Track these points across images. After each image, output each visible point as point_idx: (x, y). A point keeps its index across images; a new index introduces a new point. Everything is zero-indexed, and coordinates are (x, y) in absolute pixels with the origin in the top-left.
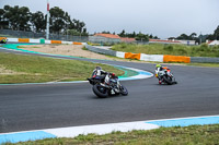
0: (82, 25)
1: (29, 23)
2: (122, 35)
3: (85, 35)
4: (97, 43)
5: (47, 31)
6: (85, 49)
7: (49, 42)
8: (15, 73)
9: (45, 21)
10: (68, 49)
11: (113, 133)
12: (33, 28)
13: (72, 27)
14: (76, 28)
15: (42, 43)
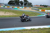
0: (31, 3)
1: (19, 3)
2: (41, 6)
3: (32, 6)
4: (35, 8)
5: (23, 5)
6: (32, 9)
7: (24, 8)
8: (16, 15)
9: (23, 3)
10: (28, 9)
11: (39, 28)
12: (20, 4)
13: (29, 4)
14: (30, 4)
15: (22, 8)
